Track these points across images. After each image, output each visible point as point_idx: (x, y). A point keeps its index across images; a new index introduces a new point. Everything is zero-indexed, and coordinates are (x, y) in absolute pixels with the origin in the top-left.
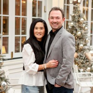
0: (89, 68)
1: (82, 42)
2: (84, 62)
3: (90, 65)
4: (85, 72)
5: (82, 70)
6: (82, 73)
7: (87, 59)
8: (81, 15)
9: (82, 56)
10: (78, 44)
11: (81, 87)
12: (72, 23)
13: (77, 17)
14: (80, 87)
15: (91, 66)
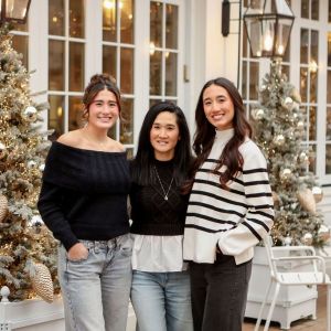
0: (308, 236)
1: (287, 164)
2: (295, 216)
3: (312, 226)
4: (296, 244)
5: (288, 240)
6: (288, 248)
7: (302, 209)
8: (285, 88)
9: (290, 203)
10: (279, 169)
11: (282, 285)
12: (261, 112)
13: (273, 95)
14: (278, 286)
15: (316, 229)
